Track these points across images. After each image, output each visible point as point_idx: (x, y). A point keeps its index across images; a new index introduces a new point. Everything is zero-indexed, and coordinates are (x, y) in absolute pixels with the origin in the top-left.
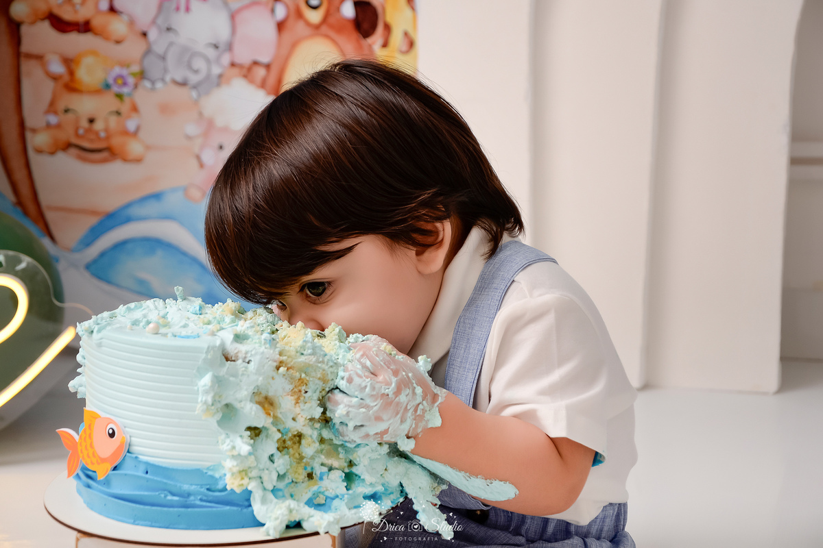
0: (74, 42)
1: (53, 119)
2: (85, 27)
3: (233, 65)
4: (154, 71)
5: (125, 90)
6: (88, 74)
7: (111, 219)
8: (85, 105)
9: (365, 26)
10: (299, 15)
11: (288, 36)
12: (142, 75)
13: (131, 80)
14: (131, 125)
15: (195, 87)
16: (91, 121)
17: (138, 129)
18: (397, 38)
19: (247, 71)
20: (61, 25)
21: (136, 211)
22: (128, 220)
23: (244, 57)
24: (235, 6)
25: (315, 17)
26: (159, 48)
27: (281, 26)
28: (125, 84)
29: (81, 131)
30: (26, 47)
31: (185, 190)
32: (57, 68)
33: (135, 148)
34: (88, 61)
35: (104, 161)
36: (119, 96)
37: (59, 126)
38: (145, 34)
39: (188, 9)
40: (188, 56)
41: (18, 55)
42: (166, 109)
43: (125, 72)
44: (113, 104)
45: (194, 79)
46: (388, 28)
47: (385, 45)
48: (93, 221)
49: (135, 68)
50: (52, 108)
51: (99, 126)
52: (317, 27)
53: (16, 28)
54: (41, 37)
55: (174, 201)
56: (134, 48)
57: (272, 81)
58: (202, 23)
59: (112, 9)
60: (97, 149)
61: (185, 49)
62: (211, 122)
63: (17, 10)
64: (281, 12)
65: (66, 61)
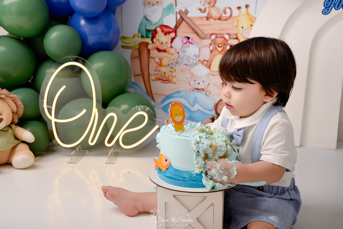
0: (162, 54)
1: (156, 73)
2: (165, 51)
3: (199, 60)
4: (180, 62)
6: (165, 62)
7: (168, 97)
8: (163, 70)
10: (216, 49)
11: (213, 54)
12: (177, 63)
13: (174, 64)
14: (174, 75)
15: (189, 66)
16: (165, 73)
17: (175, 75)
19: (202, 62)
20: (159, 50)
21: (174, 95)
22: (172, 97)
23: (202, 58)
24: (200, 46)
25: (220, 49)
26: (182, 56)
27: (211, 51)
28: (173, 65)
29: (162, 76)
30: (151, 56)
31: (186, 90)
32: (158, 60)
33: (174, 80)
34: (165, 59)
35: (167, 83)
36: (171, 67)
37: (157, 74)
38: (178, 53)
39: (189, 47)
40: (188, 58)
41: (149, 57)
42: (182, 71)
43: (173, 62)
44: (170, 69)
45: (189, 64)
48: (164, 97)
49: (176, 61)
50: (156, 70)
51: (166, 74)
52: (220, 52)
53: (149, 51)
54: (154, 53)
55: (183, 93)
56: (176, 56)
57: (208, 65)
58: (192, 50)
59: (171, 47)
60: (166, 80)
61: (188, 57)
62: (193, 75)
63: (150, 47)
64: (211, 48)
65: (160, 59)
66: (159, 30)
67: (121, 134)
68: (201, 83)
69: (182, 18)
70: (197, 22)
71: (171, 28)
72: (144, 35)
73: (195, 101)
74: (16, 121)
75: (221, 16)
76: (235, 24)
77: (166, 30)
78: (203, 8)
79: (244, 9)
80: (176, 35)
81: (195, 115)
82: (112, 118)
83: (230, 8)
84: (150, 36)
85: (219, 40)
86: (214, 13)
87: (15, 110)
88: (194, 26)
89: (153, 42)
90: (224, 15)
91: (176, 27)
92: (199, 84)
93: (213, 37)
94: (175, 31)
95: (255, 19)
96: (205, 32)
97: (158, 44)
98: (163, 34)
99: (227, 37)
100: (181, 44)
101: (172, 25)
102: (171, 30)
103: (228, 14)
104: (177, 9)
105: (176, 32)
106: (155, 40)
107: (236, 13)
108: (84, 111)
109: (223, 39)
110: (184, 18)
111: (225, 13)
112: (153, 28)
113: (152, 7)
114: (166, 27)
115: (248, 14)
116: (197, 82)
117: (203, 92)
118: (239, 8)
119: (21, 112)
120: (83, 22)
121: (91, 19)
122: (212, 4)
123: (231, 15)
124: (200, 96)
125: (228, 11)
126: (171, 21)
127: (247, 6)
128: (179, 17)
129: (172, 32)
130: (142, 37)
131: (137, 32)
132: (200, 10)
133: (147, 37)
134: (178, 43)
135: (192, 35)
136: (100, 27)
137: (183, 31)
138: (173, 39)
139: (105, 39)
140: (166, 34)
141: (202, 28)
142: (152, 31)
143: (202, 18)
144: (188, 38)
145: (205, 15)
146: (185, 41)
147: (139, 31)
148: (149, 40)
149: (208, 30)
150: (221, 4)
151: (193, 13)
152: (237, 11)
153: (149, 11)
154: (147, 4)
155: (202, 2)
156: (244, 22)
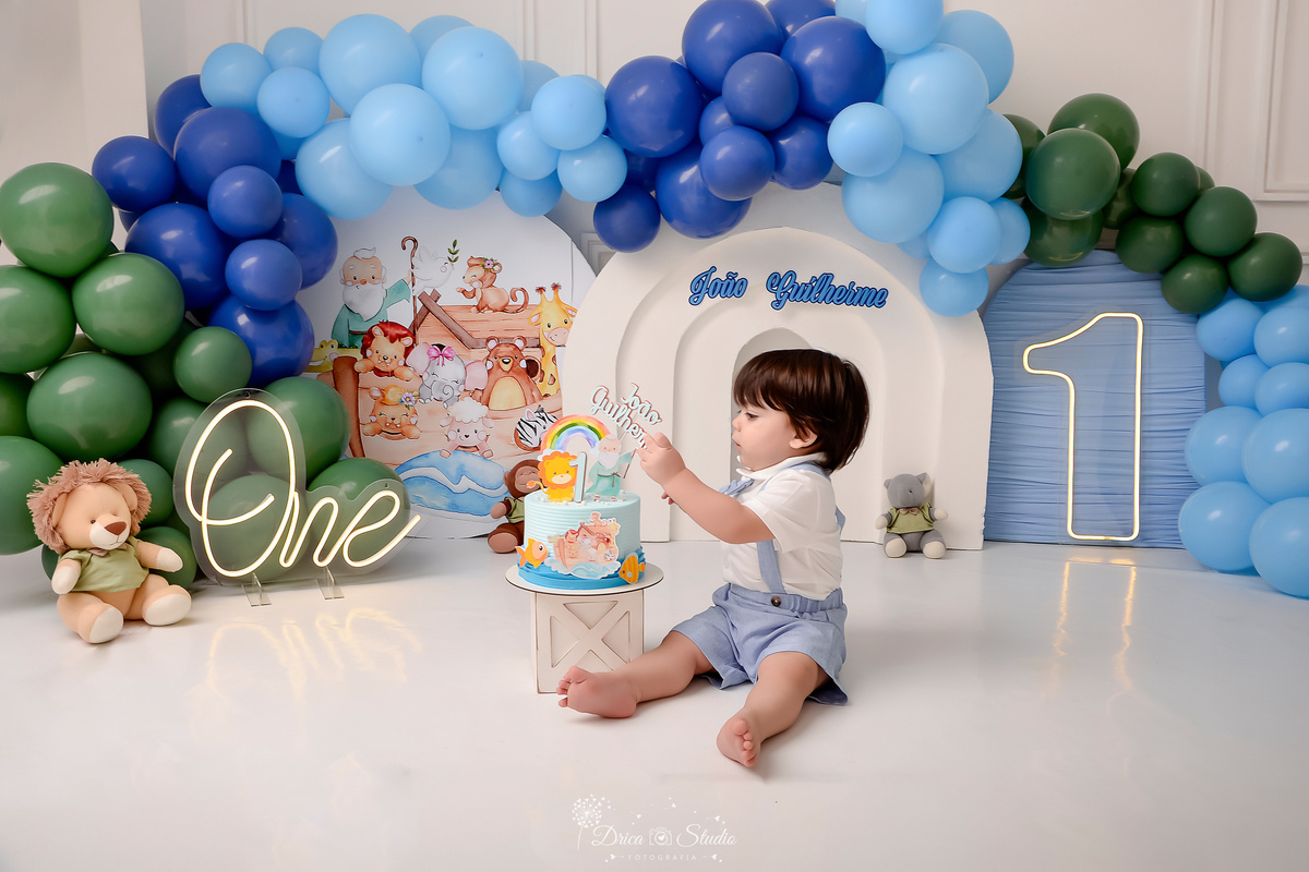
1: (374, 419)
2: (392, 374)
4: (426, 395)
5: (410, 404)
6: (391, 396)
8: (389, 412)
9: (531, 372)
10: (500, 366)
11: (492, 377)
13: (414, 399)
14: (413, 421)
15: (445, 402)
16: (393, 419)
17: (417, 422)
18: (547, 377)
19: (472, 394)
20: (378, 372)
21: (414, 463)
22: (412, 467)
23: (471, 387)
24: (466, 363)
25: (507, 367)
26: (428, 383)
27: (489, 372)
28: (410, 401)
29: (388, 424)
31: (440, 452)
32: (377, 394)
33: (415, 432)
34: (392, 390)
35: (399, 439)
36: (407, 407)
37: (377, 422)
39: (443, 364)
40: (442, 387)
42: (430, 412)
43: (410, 395)
44: (405, 411)
45: (445, 398)
46: (543, 372)
47: (541, 381)
49: (416, 393)
50: (373, 413)
51: (396, 421)
52: (508, 372)
53: (356, 375)
54: (368, 379)
55: (434, 458)
56: (416, 383)
57: (484, 398)
58: (450, 371)
59: (405, 365)
60: (396, 432)
61: (442, 383)
62: (454, 418)
63: (358, 366)
64: (490, 365)
65: (381, 390)
66: (377, 331)
68: (472, 434)
69: (427, 308)
70: (459, 316)
71: (404, 329)
72: (346, 344)
73: (462, 472)
74: (137, 529)
75: (507, 305)
76: (534, 319)
77: (393, 331)
78: (469, 289)
79: (549, 293)
80: (414, 342)
81: (460, 500)
83: (523, 290)
84: (359, 344)
85: (504, 350)
86: (493, 299)
87: (135, 507)
88: (452, 324)
89: (365, 357)
90: (511, 303)
91: (415, 326)
92: (467, 436)
93: (492, 344)
94: (412, 332)
96: (475, 335)
97: (376, 361)
98: (386, 340)
99: (519, 344)
100: (426, 359)
101: (407, 322)
102: (405, 332)
103: (520, 301)
104: (417, 291)
105: (414, 336)
106: (369, 353)
107: (534, 298)
108: (270, 499)
109: (511, 348)
110: (432, 309)
111: (514, 298)
112: (365, 328)
113: (361, 286)
114: (394, 325)
115: (558, 300)
116: (462, 434)
117: (477, 453)
118: (541, 290)
120: (243, 320)
121: (263, 313)
122: (487, 283)
123: (526, 302)
124: (471, 461)
125: (520, 295)
126: (403, 314)
127: (555, 287)
128: (419, 305)
129: (405, 336)
130: (340, 346)
132: (464, 292)
133: (352, 346)
134: (419, 357)
135: (447, 342)
136: (277, 330)
137: (430, 333)
138: (408, 351)
139: (288, 354)
140: (392, 340)
141: (469, 327)
142: (362, 333)
143: (468, 308)
144: (441, 347)
145: (475, 302)
146: (434, 353)
147: (334, 335)
148: (356, 353)
149: (482, 331)
150: (505, 282)
151: (450, 298)
152: (538, 295)
153: (354, 295)
154: (350, 280)
155: (468, 278)
156: (552, 316)
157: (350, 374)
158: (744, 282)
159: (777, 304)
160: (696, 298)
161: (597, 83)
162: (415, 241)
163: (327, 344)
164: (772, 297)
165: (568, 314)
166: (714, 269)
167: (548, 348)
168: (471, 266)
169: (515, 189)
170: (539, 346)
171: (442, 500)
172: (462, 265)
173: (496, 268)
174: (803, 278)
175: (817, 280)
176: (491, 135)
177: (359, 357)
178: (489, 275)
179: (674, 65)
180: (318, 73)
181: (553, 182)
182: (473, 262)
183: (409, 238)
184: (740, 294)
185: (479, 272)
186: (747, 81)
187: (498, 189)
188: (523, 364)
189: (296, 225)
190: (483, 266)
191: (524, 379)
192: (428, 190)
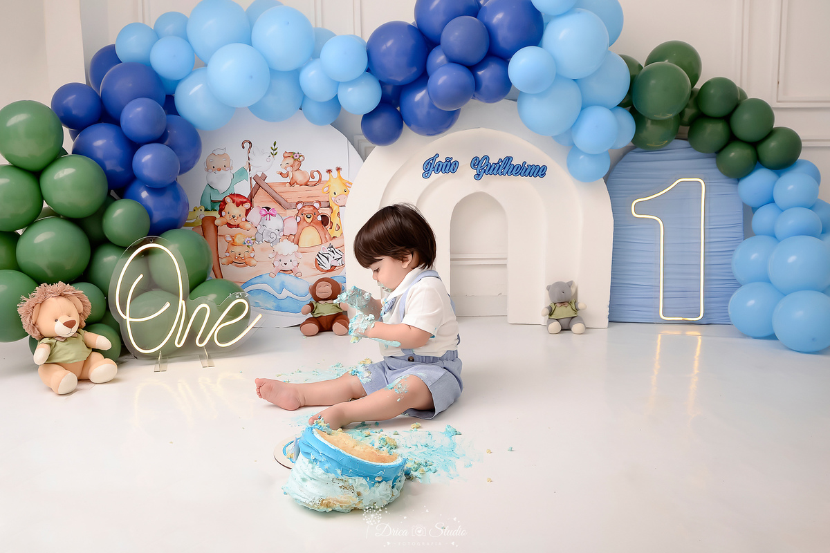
1: (228, 254)
2: (238, 226)
4: (259, 239)
5: (250, 244)
6: (238, 240)
7: (247, 284)
8: (237, 250)
9: (324, 223)
10: (305, 220)
11: (300, 226)
13: (252, 241)
14: (252, 255)
15: (271, 243)
16: (239, 254)
17: (254, 256)
18: (334, 226)
19: (288, 237)
20: (230, 225)
21: (254, 281)
22: (252, 284)
23: (287, 233)
24: (284, 218)
25: (309, 220)
26: (261, 231)
27: (298, 223)
29: (236, 258)
30: (219, 233)
31: (269, 274)
32: (229, 239)
33: (253, 262)
34: (238, 236)
35: (244, 266)
36: (248, 246)
37: (230, 256)
39: (270, 219)
40: (269, 233)
41: (217, 235)
42: (262, 250)
43: (250, 239)
44: (247, 249)
45: (271, 240)
46: (331, 223)
47: (331, 228)
49: (253, 238)
50: (227, 251)
51: (242, 256)
52: (310, 223)
53: (216, 227)
54: (224, 230)
55: (266, 278)
56: (253, 232)
57: (296, 240)
58: (274, 223)
59: (246, 220)
60: (242, 263)
61: (269, 231)
62: (277, 253)
63: (217, 222)
64: (298, 219)
65: (232, 237)
66: (228, 200)
67: (216, 329)
68: (289, 263)
69: (259, 185)
70: (278, 189)
71: (245, 198)
72: (209, 208)
73: (283, 286)
74: (84, 324)
75: (308, 181)
76: (326, 189)
77: (238, 200)
78: (284, 172)
79: (335, 173)
80: (251, 206)
81: (284, 304)
82: (204, 310)
83: (318, 171)
84: (217, 208)
85: (307, 210)
86: (299, 177)
87: (82, 311)
88: (274, 194)
89: (221, 216)
90: (311, 180)
91: (252, 196)
92: (285, 264)
93: (300, 206)
94: (250, 200)
95: (351, 184)
96: (289, 201)
97: (228, 219)
98: (234, 205)
99: (317, 205)
100: (259, 216)
102: (246, 200)
103: (317, 179)
104: (252, 174)
105: (251, 202)
106: (223, 213)
107: (325, 177)
108: (168, 305)
109: (312, 208)
110: (261, 185)
111: (313, 177)
112: (221, 198)
113: (217, 172)
115: (340, 177)
116: (283, 263)
117: (292, 274)
118: (329, 171)
119: (88, 313)
120: (144, 194)
121: (156, 190)
122: (296, 168)
123: (320, 179)
124: (288, 279)
125: (316, 175)
126: (244, 189)
127: (338, 169)
128: (254, 183)
129: (246, 202)
130: (206, 210)
131: (199, 205)
132: (281, 174)
133: (213, 210)
134: (254, 215)
136: (167, 200)
137: (261, 200)
138: (248, 211)
139: (173, 215)
140: (238, 205)
141: (285, 196)
142: (219, 202)
143: (284, 184)
144: (268, 209)
145: (288, 180)
146: (264, 213)
147: (202, 203)
148: (216, 214)
149: (293, 198)
150: (307, 167)
151: (273, 178)
152: (327, 174)
153: (214, 178)
154: (211, 168)
155: (284, 165)
156: (337, 187)
157: (212, 227)
158: (457, 163)
159: (478, 177)
160: (426, 174)
161: (361, 39)
162: (250, 143)
163: (197, 209)
164: (475, 172)
165: (347, 186)
166: (437, 155)
167: (335, 208)
168: (285, 157)
169: (312, 108)
170: (329, 207)
171: (271, 304)
172: (279, 157)
173: (301, 158)
174: (493, 160)
175: (502, 161)
176: (295, 74)
177: (218, 216)
178: (297, 163)
179: (410, 26)
180: (186, 39)
181: (335, 102)
182: (286, 155)
183: (246, 141)
184: (454, 171)
185: (291, 161)
186: (457, 34)
187: (301, 109)
188: (319, 218)
189: (175, 134)
190: (293, 157)
191: (320, 227)
192: (257, 110)
